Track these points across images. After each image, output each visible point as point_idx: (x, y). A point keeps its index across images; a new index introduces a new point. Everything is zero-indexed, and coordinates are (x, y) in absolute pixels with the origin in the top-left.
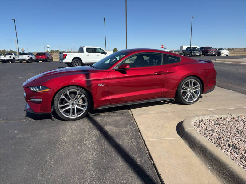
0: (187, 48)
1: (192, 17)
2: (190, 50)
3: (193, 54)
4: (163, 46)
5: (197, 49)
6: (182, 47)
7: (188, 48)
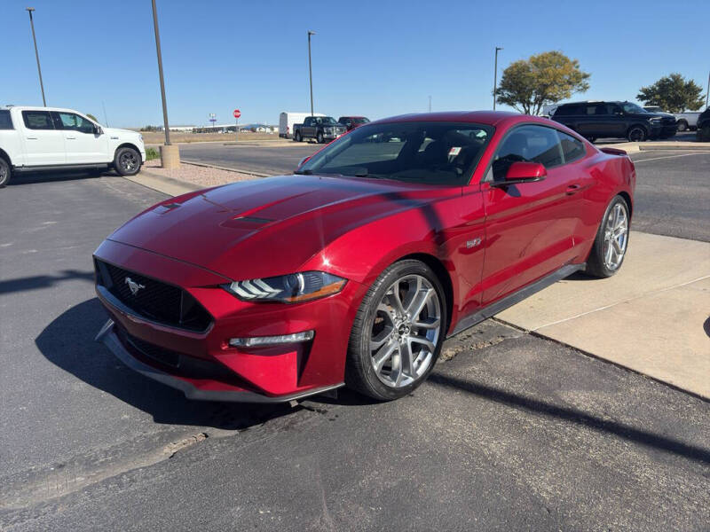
0: (307, 118)
1: (309, 34)
2: (318, 124)
3: (325, 136)
4: (238, 111)
5: (332, 121)
6: (284, 117)
7: (308, 120)
